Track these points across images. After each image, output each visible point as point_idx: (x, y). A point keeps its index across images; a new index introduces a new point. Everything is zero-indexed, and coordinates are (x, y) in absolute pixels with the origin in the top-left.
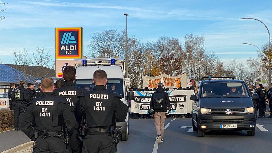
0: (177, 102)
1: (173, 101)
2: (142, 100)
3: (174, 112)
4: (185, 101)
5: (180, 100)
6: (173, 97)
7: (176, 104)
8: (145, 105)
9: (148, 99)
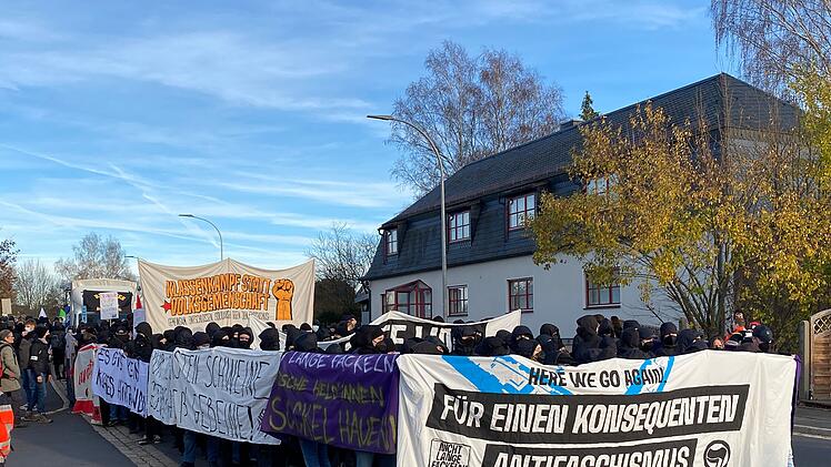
0: (695, 428)
1: (676, 423)
4: (737, 424)
6: (679, 401)
8: (518, 458)
9: (539, 411)
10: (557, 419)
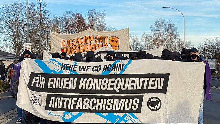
0: (142, 91)
1: (132, 88)
2: (50, 83)
3: (136, 118)
4: (164, 91)
5: (153, 86)
6: (133, 79)
7: (141, 98)
8: (58, 98)
9: (65, 81)
10: (72, 83)
